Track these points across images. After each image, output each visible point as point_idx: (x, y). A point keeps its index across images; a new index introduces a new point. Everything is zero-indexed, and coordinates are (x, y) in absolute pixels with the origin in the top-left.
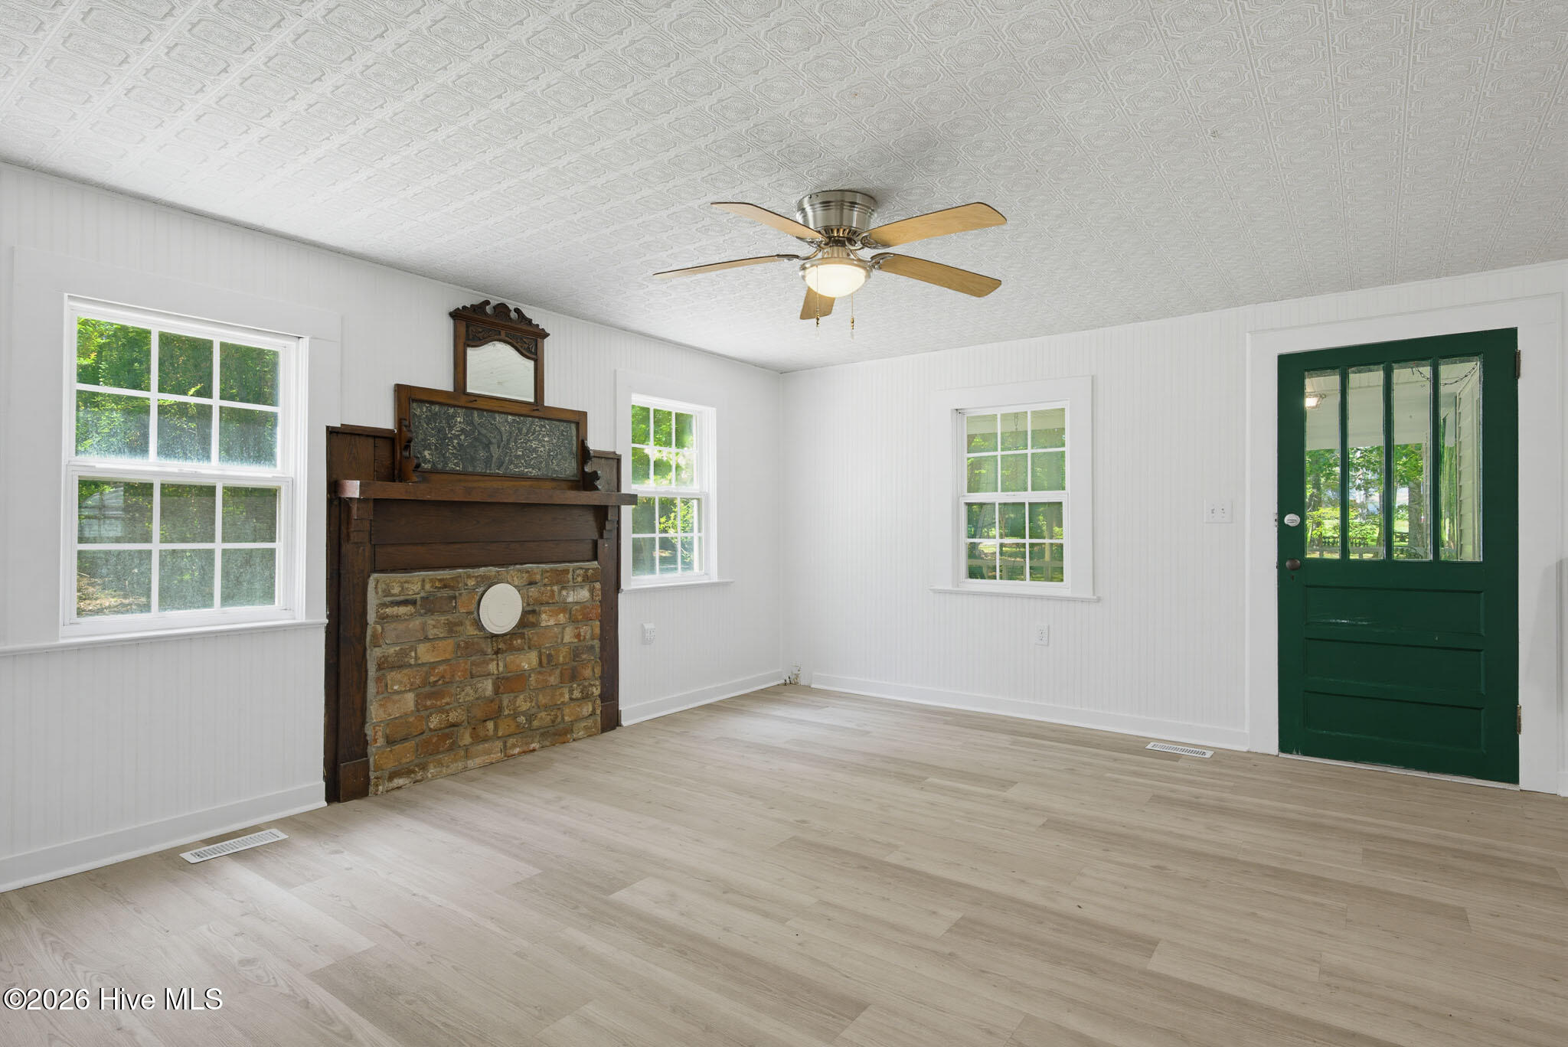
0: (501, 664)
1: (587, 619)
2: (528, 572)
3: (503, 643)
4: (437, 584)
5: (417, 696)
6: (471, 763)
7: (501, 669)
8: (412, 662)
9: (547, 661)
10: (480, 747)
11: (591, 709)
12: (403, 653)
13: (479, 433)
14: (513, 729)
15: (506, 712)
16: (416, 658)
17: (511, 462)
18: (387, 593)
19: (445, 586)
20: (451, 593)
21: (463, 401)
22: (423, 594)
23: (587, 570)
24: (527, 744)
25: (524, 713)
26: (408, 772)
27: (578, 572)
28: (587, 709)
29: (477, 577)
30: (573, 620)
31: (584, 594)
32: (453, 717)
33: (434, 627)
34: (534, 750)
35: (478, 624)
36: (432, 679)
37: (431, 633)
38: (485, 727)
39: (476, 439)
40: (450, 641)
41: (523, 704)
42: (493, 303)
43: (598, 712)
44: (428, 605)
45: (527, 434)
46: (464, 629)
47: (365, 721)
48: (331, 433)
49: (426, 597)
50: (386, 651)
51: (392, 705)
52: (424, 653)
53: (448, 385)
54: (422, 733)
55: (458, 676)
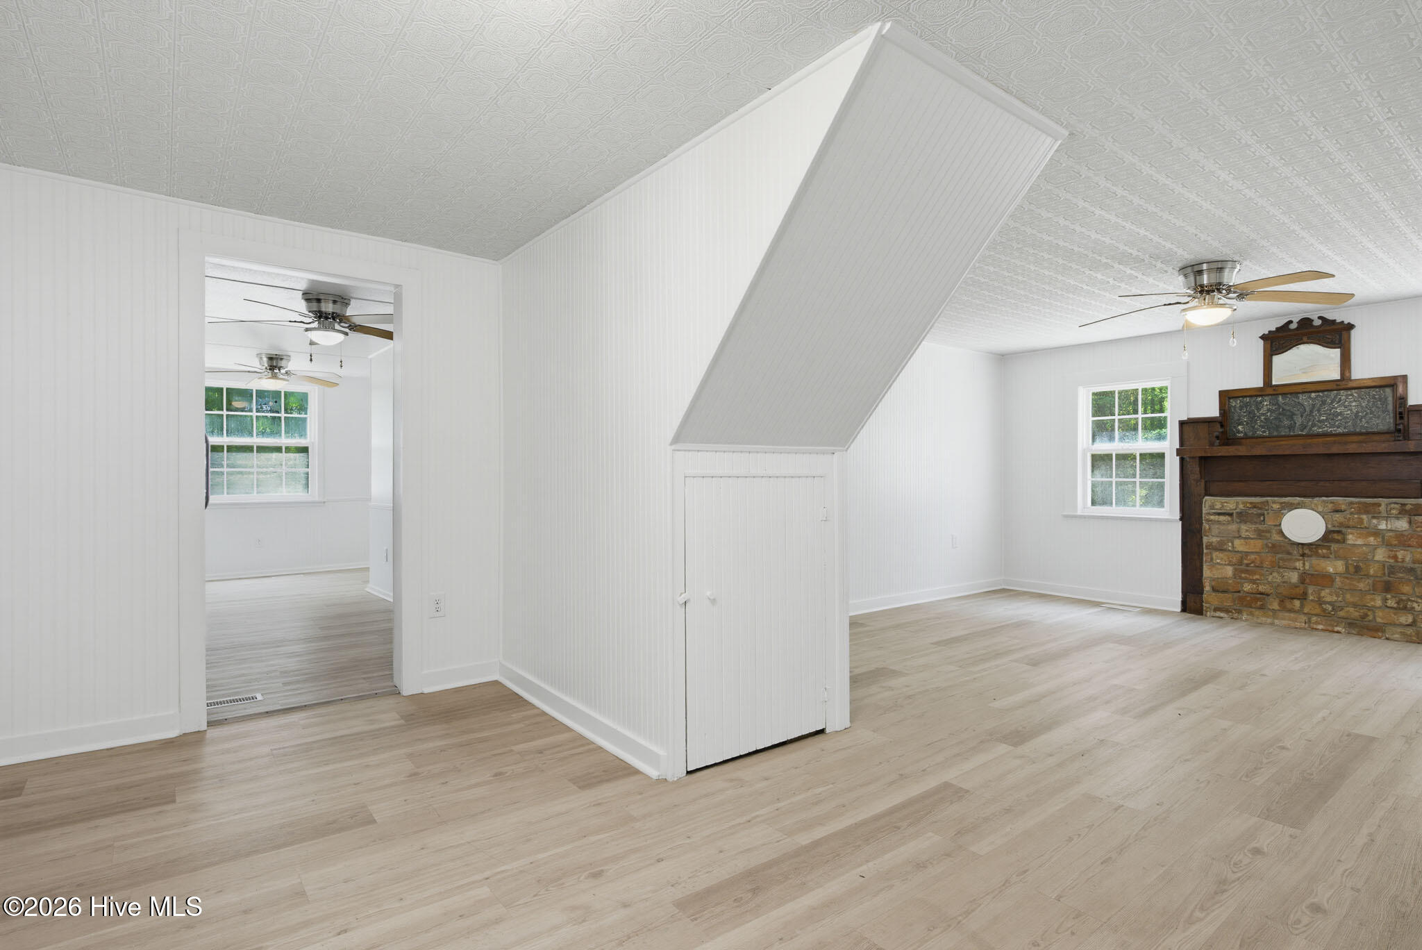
0: (1307, 564)
1: (1404, 545)
2: (1331, 503)
3: (1308, 550)
4: (1248, 505)
5: (1235, 570)
6: (1277, 622)
7: (1307, 567)
8: (1230, 548)
9: (1356, 571)
10: (1286, 614)
11: (1411, 620)
12: (1221, 543)
13: (1284, 409)
14: (1318, 611)
15: (1311, 598)
16: (1233, 547)
17: (1314, 425)
18: (1212, 507)
19: (1255, 507)
20: (1259, 511)
21: (1270, 391)
22: (1238, 510)
23: (1404, 505)
24: (1333, 626)
25: (1329, 603)
26: (1227, 611)
27: (1392, 506)
29: (1281, 503)
30: (1387, 544)
31: (1400, 524)
32: (1261, 588)
33: (1247, 531)
34: (1339, 632)
35: (1281, 533)
36: (1245, 562)
37: (1244, 534)
38: (1291, 603)
39: (1280, 414)
40: (1260, 541)
41: (1328, 595)
42: (1296, 319)
44: (1242, 517)
45: (1332, 403)
46: (1268, 535)
47: (1202, 576)
48: (1182, 424)
49: (1241, 513)
50: (1214, 540)
51: (1216, 570)
52: (1239, 545)
53: (1258, 382)
54: (1239, 592)
55: (1267, 564)
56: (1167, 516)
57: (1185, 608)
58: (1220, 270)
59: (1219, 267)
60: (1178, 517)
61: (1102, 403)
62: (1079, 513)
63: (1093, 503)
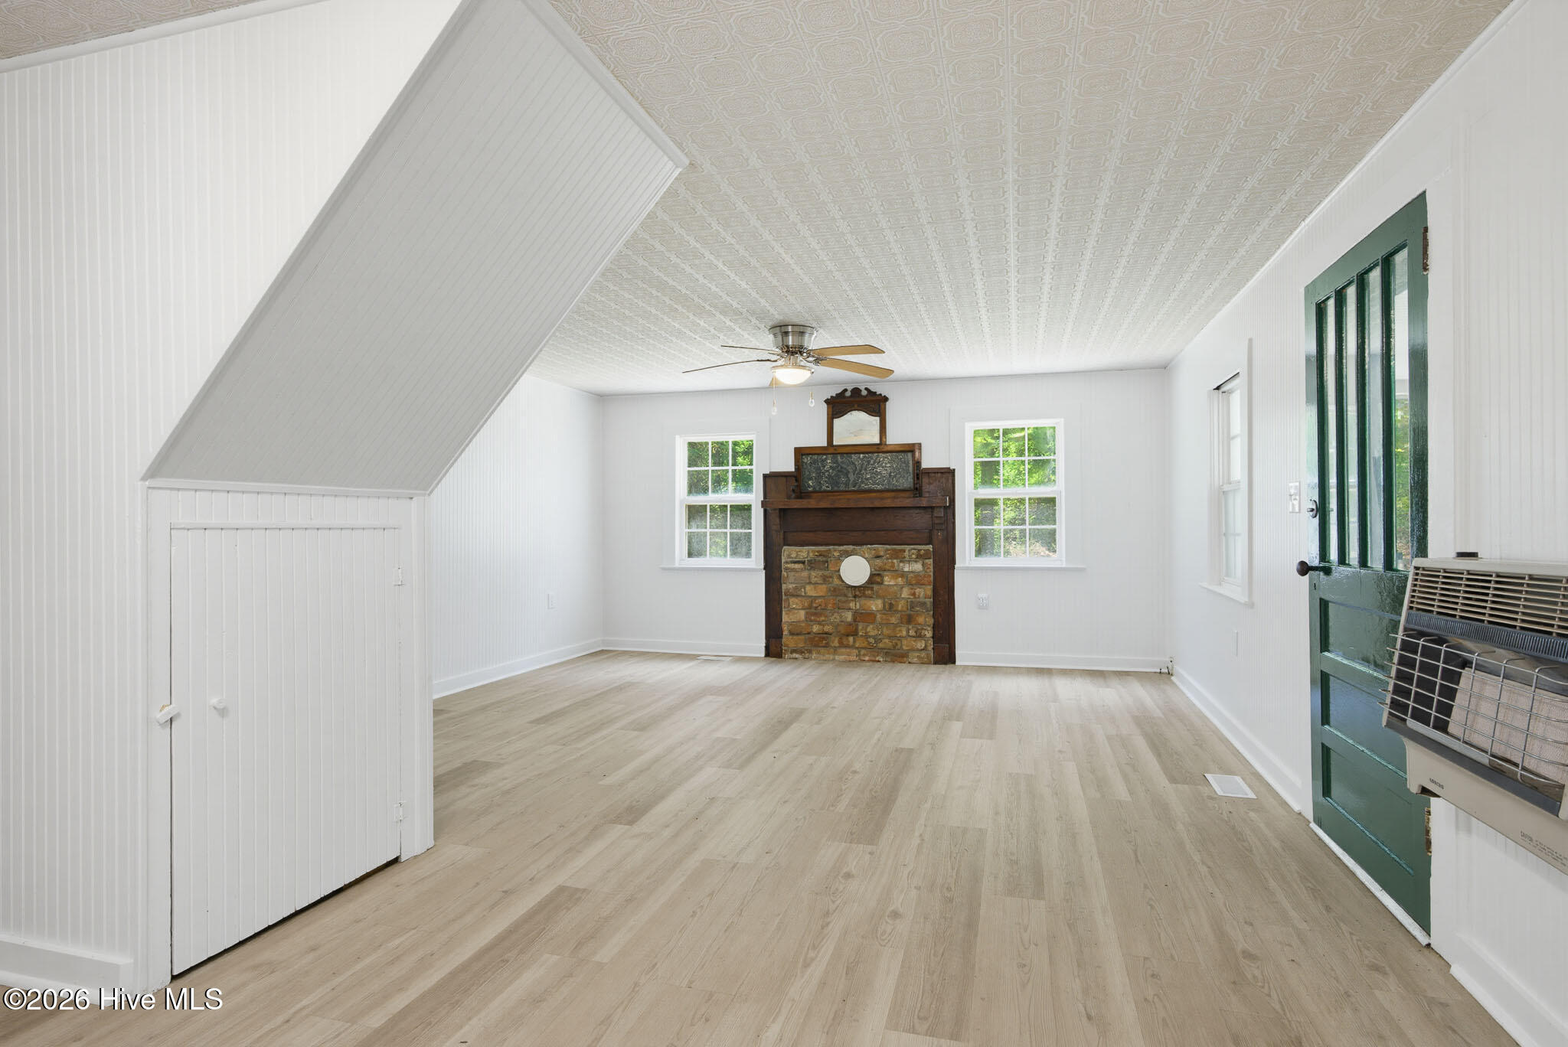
0: (858, 604)
1: (920, 584)
2: (874, 550)
3: (859, 591)
4: (816, 554)
5: (807, 613)
6: (837, 657)
7: (858, 607)
8: (803, 594)
9: (890, 608)
10: (843, 650)
11: (923, 646)
12: (797, 589)
13: (842, 468)
14: (865, 644)
15: (861, 634)
16: (805, 592)
17: (862, 482)
18: (789, 556)
19: (820, 555)
20: (824, 559)
21: (831, 450)
22: (809, 558)
23: (919, 550)
24: (875, 656)
25: (874, 637)
26: (802, 652)
27: (913, 551)
28: (921, 645)
29: (840, 551)
30: (909, 584)
31: (918, 567)
32: (827, 628)
33: (815, 577)
34: (879, 661)
35: (840, 577)
36: (814, 605)
37: (814, 580)
38: (847, 639)
39: (839, 471)
40: (824, 586)
41: (872, 630)
42: (850, 388)
43: (930, 648)
44: (811, 564)
45: (874, 462)
46: (831, 580)
47: (781, 621)
48: (765, 476)
49: (811, 560)
50: (791, 586)
51: (793, 615)
52: (810, 590)
53: (825, 444)
54: (809, 633)
55: (830, 606)
56: (753, 566)
57: (768, 654)
58: (802, 333)
59: (801, 331)
60: (762, 567)
61: (696, 452)
62: (677, 565)
63: (690, 555)
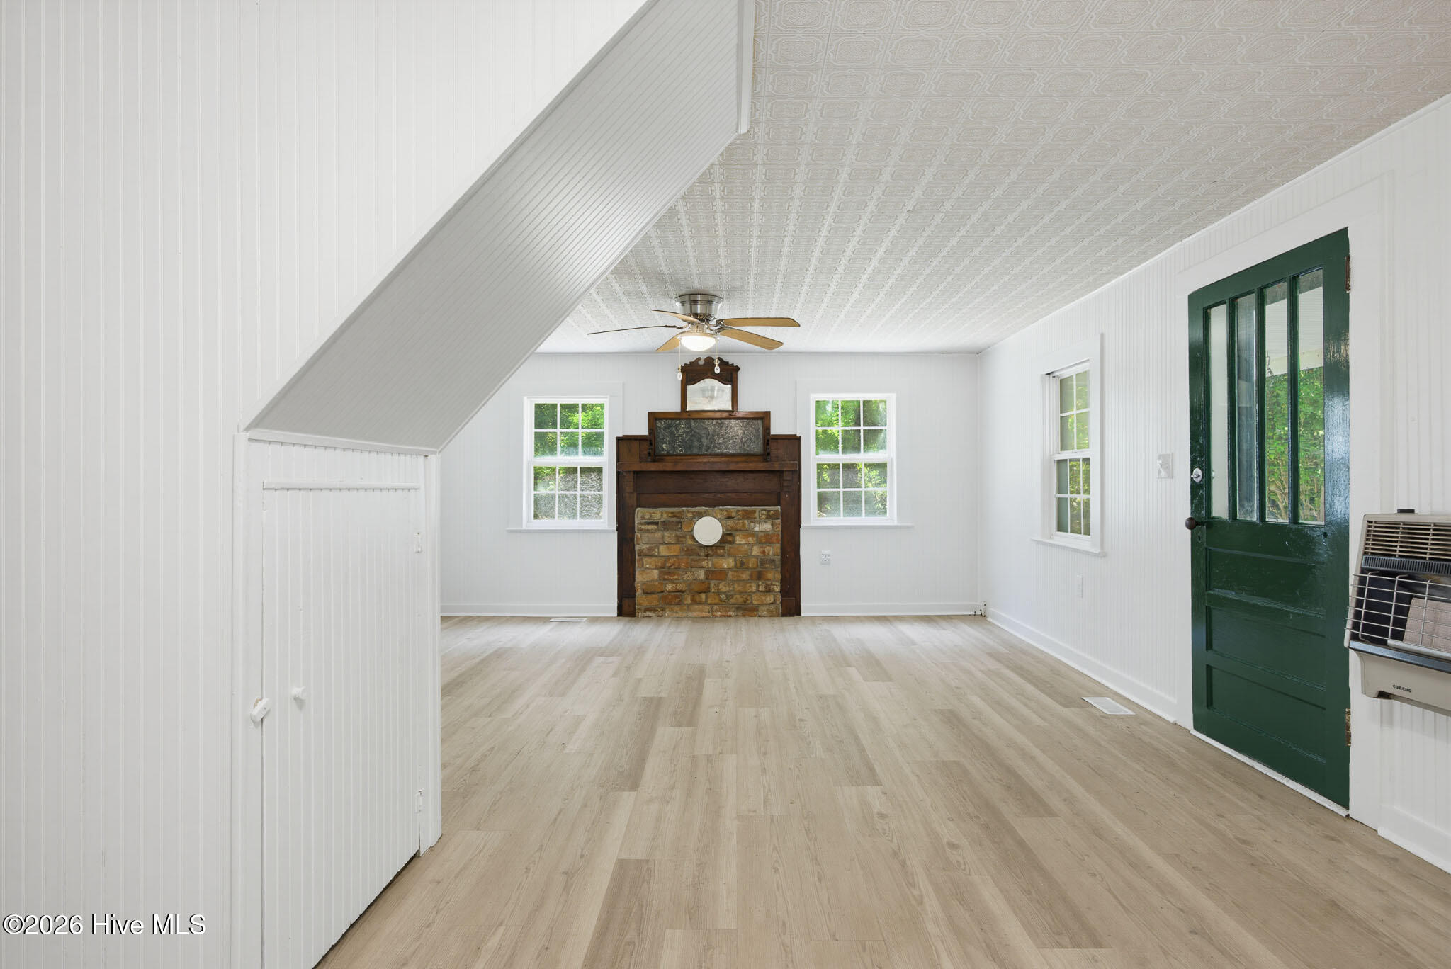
0: (710, 563)
1: (769, 542)
2: (727, 511)
3: (711, 551)
4: (670, 515)
5: (660, 572)
6: (690, 614)
7: (710, 565)
8: (657, 554)
9: (741, 565)
10: (696, 607)
11: (773, 599)
12: (650, 549)
13: (695, 432)
14: (717, 601)
15: (713, 591)
16: (659, 552)
17: (715, 447)
18: (643, 517)
19: (674, 516)
20: (678, 520)
21: (685, 416)
22: (662, 520)
23: (769, 511)
24: (726, 611)
25: (724, 593)
26: (655, 611)
27: (762, 512)
28: (770, 599)
29: (693, 512)
30: (759, 542)
31: (767, 526)
32: (680, 587)
33: (669, 537)
34: (730, 616)
35: (693, 538)
36: (668, 565)
37: (667, 540)
38: (699, 596)
39: (692, 436)
40: (678, 546)
41: (723, 587)
42: (703, 357)
43: (779, 602)
44: (665, 525)
45: (726, 429)
46: (684, 540)
47: (634, 580)
48: (618, 439)
49: (664, 522)
50: (644, 547)
51: (645, 575)
52: (663, 550)
53: (677, 408)
54: (662, 592)
55: (683, 565)
56: (605, 527)
57: (621, 612)
60: (615, 528)
61: (544, 415)
62: (524, 528)
63: (536, 516)
